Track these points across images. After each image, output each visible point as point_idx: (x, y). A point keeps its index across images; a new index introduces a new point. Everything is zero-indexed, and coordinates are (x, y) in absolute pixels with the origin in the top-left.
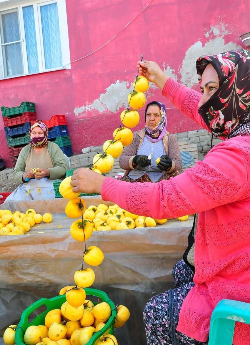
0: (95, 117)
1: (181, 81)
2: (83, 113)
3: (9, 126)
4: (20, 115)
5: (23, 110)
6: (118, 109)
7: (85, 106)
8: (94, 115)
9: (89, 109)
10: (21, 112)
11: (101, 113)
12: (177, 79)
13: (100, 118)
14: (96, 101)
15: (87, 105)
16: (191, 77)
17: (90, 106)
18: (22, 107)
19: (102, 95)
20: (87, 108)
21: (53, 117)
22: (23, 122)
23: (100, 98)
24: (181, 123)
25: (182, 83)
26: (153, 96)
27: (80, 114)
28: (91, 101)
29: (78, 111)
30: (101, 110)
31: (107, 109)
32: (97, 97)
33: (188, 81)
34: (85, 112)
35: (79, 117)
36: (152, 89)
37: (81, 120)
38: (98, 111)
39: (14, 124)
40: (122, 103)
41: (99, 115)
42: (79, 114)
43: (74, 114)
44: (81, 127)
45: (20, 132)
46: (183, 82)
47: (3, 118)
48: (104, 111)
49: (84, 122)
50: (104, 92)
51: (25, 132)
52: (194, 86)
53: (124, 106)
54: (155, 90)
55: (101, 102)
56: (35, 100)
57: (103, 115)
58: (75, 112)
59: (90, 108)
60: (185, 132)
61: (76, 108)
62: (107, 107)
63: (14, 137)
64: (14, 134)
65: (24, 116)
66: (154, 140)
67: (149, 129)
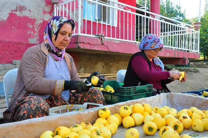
66: (59, 58)
67: (56, 48)
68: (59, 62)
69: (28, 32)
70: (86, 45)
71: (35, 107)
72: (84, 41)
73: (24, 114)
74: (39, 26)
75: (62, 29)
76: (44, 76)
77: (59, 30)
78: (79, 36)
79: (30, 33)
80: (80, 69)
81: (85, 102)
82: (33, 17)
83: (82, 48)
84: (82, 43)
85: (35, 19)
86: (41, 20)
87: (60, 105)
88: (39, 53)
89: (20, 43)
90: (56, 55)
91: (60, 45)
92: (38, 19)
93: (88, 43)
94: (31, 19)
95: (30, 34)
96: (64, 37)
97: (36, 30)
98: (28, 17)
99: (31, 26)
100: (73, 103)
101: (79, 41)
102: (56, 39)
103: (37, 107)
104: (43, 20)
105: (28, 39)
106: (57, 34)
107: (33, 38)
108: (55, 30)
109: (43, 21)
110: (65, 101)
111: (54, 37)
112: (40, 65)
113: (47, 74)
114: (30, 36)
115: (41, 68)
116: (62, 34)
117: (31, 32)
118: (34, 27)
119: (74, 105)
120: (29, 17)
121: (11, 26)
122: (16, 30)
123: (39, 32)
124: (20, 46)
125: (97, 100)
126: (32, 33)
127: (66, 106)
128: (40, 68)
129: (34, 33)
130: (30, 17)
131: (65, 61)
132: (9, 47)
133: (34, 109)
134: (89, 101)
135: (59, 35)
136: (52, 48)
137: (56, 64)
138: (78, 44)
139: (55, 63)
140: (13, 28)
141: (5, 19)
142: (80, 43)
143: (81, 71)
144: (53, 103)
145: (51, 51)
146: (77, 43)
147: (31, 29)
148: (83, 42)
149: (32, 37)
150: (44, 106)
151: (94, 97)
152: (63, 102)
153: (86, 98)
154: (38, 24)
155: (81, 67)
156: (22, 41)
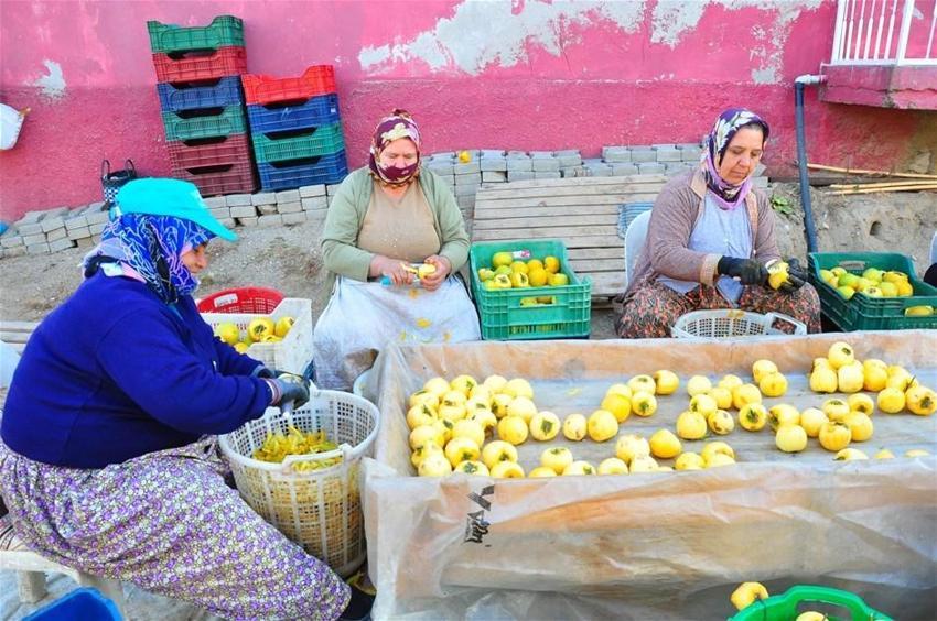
0: (417, 78)
1: (654, 13)
2: (383, 64)
3: (171, 80)
4: (210, 52)
5: (221, 39)
6: (483, 66)
7: (391, 47)
8: (413, 73)
9: (403, 56)
10: (213, 43)
11: (434, 71)
12: (645, 8)
13: (430, 83)
14: (425, 38)
15: (398, 46)
16: (681, 9)
17: (405, 47)
18: (214, 29)
19: (442, 23)
20: (398, 52)
21: (312, 69)
22: (216, 74)
23: (435, 28)
24: (638, 120)
25: (655, 20)
26: (578, 42)
27: (374, 67)
28: (409, 36)
29: (370, 58)
30: (436, 63)
31: (453, 61)
32: (429, 25)
33: (671, 17)
34: (389, 62)
35: (373, 75)
36: (579, 26)
37: (378, 82)
38: (425, 63)
39: (189, 76)
40: (494, 50)
41: (429, 77)
42: (372, 65)
43: (358, 63)
44: (376, 101)
45: (207, 103)
46: (659, 17)
47: (155, 57)
48: (442, 67)
49: (385, 89)
50: (449, 14)
51: (220, 103)
52: (683, 32)
53: (499, 59)
54: (584, 29)
55: (438, 42)
56: (241, 10)
57: (440, 77)
58: (360, 58)
59: (406, 54)
60: (645, 144)
61: (364, 49)
62: (452, 58)
63: (185, 114)
64: (188, 107)
65: (219, 56)
66: (729, 204)
67: (723, 181)
68: (729, 212)
69: (752, 52)
70: (920, 95)
71: (645, 313)
72: (914, 83)
73: (627, 322)
74: (786, 29)
75: (735, 143)
76: (689, 245)
77: (727, 143)
78: (895, 72)
79: (757, 53)
80: (913, 157)
81: (771, 310)
82: (769, 6)
83: (901, 107)
84: (907, 93)
85: (777, 11)
86: (795, 10)
87: (715, 308)
88: (684, 194)
89: (727, 87)
90: (722, 197)
91: (729, 175)
92: (785, 7)
93: (930, 89)
94: (764, 12)
95: (757, 58)
96: (738, 158)
97: (776, 42)
98: (756, 6)
99: (763, 33)
100: (745, 308)
101: (892, 88)
102: (720, 164)
103: (648, 316)
104: (801, 8)
105: (749, 71)
106: (722, 153)
107: (763, 69)
108: (720, 143)
109: (802, 15)
110: (726, 302)
111: (717, 158)
112: (683, 220)
113: (696, 240)
114: (756, 63)
115: (683, 229)
116: (735, 152)
117: (760, 51)
118: (769, 36)
119: (745, 313)
120: (759, 8)
121: (706, 43)
122: (720, 50)
123: (784, 48)
124: (726, 94)
125: (796, 311)
126: (763, 53)
127: (729, 311)
128: (681, 227)
129: (768, 55)
130: (761, 7)
131: (747, 209)
132: (697, 98)
133: (642, 316)
134: (778, 311)
135: (728, 155)
136: (716, 180)
137: (723, 217)
138: (890, 95)
139: (719, 216)
140: (711, 44)
141: (694, 23)
142: (897, 91)
143: (920, 165)
144: (699, 302)
145: (712, 187)
146: (886, 92)
147: (761, 42)
148: (910, 90)
149: (762, 66)
150: (661, 314)
151: (791, 305)
152: (722, 304)
153: (772, 303)
154: (783, 24)
155: (920, 153)
156: (732, 80)
